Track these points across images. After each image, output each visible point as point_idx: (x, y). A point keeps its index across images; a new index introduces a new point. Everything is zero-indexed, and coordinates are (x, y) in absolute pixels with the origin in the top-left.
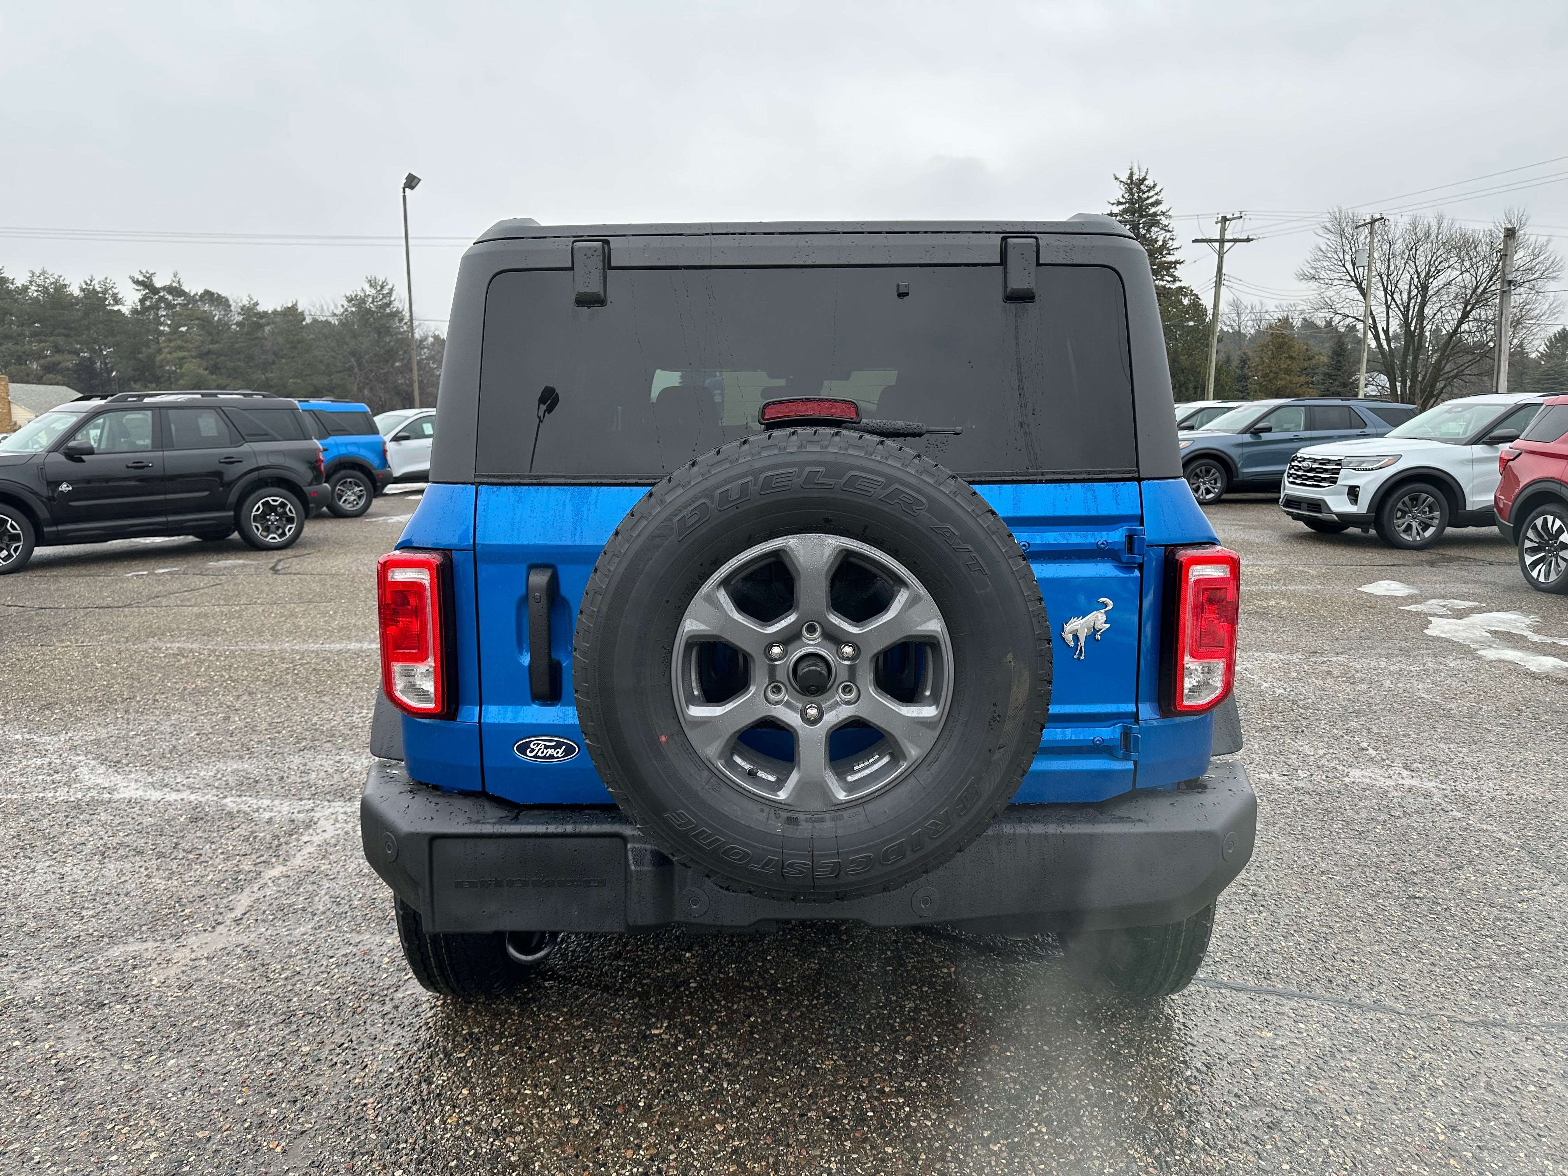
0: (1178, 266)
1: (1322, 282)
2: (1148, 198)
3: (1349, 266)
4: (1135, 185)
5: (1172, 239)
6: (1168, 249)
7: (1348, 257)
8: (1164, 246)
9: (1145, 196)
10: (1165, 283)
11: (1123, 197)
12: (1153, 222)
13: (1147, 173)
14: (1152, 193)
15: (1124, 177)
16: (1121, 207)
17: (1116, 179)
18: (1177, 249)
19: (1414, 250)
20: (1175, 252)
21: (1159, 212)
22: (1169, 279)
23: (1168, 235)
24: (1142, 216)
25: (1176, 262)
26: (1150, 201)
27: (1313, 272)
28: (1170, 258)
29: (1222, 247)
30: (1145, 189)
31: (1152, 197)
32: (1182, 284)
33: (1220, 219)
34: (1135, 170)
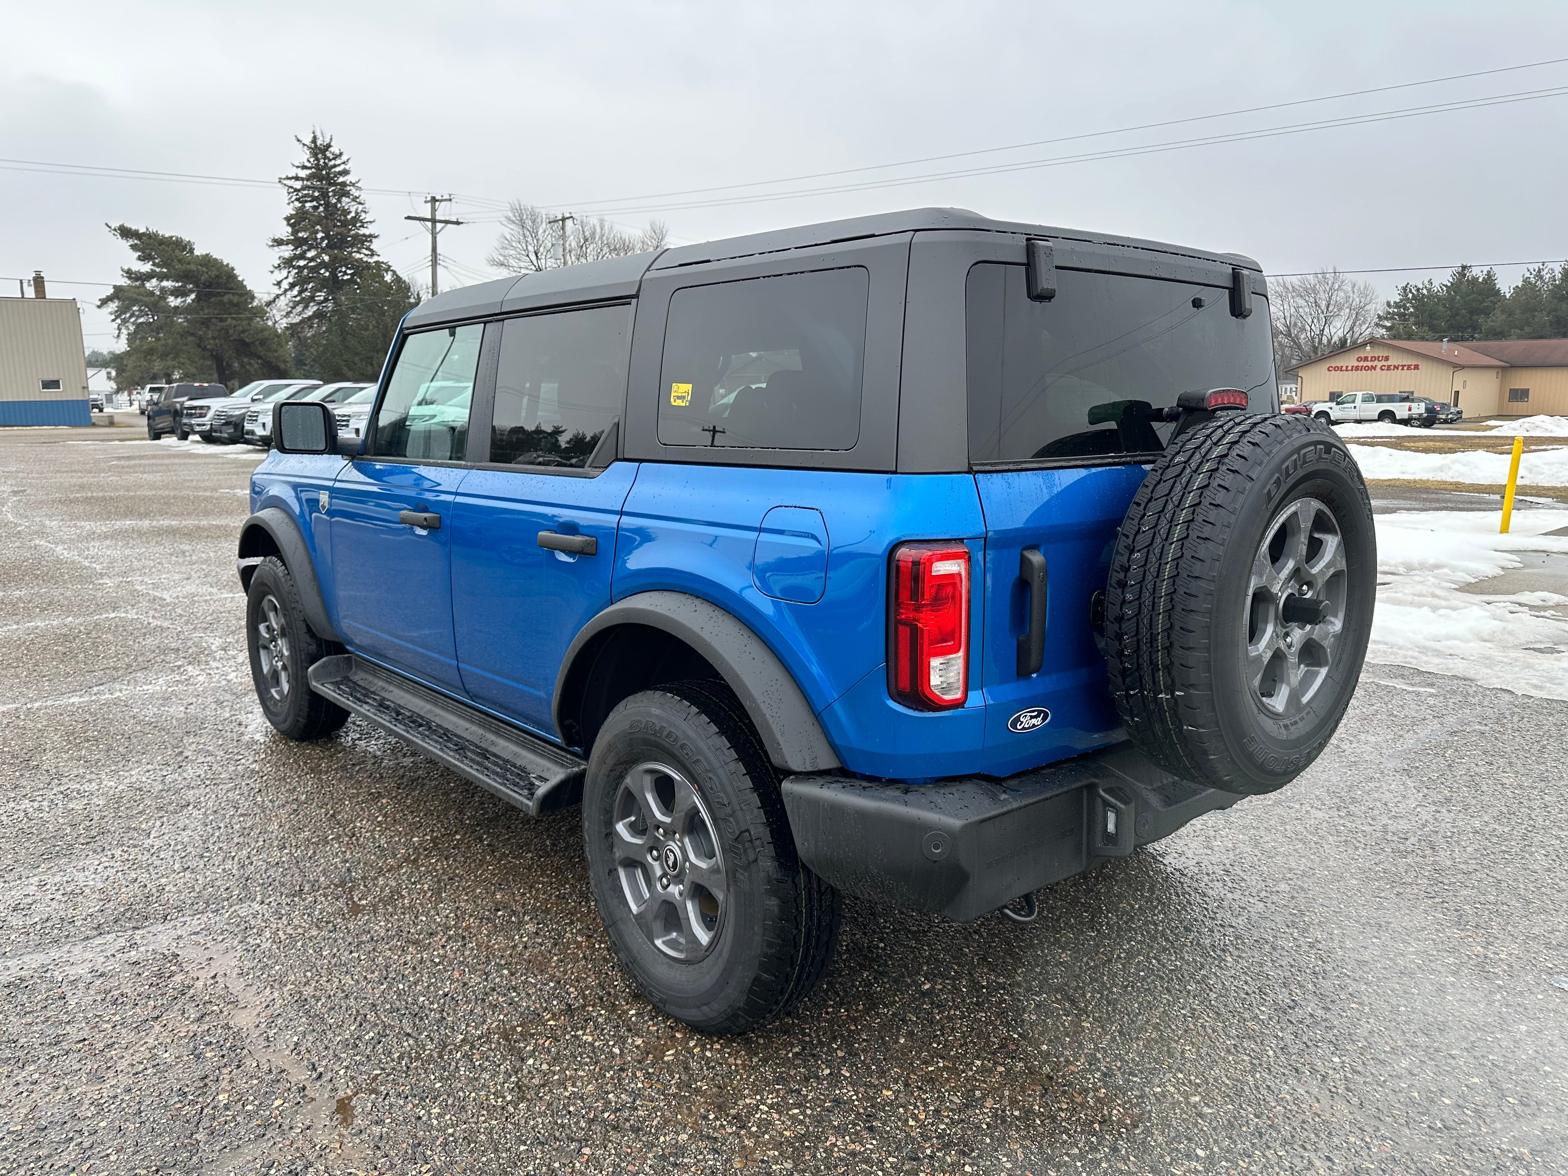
0: (374, 240)
1: (511, 269)
2: (335, 166)
3: (533, 258)
4: (319, 150)
5: (365, 212)
6: (361, 221)
7: (531, 248)
8: (355, 220)
9: (332, 163)
10: (362, 256)
11: (308, 161)
12: (343, 191)
13: (331, 139)
14: (338, 162)
15: (308, 140)
16: (308, 172)
17: (298, 140)
18: (371, 222)
19: (584, 248)
20: (369, 226)
21: (348, 182)
22: (367, 252)
23: (360, 207)
24: (330, 184)
25: (371, 236)
26: (338, 169)
27: (502, 258)
28: (362, 231)
29: (434, 227)
30: (331, 157)
31: (339, 165)
32: (380, 259)
33: (429, 199)
34: (318, 134)
